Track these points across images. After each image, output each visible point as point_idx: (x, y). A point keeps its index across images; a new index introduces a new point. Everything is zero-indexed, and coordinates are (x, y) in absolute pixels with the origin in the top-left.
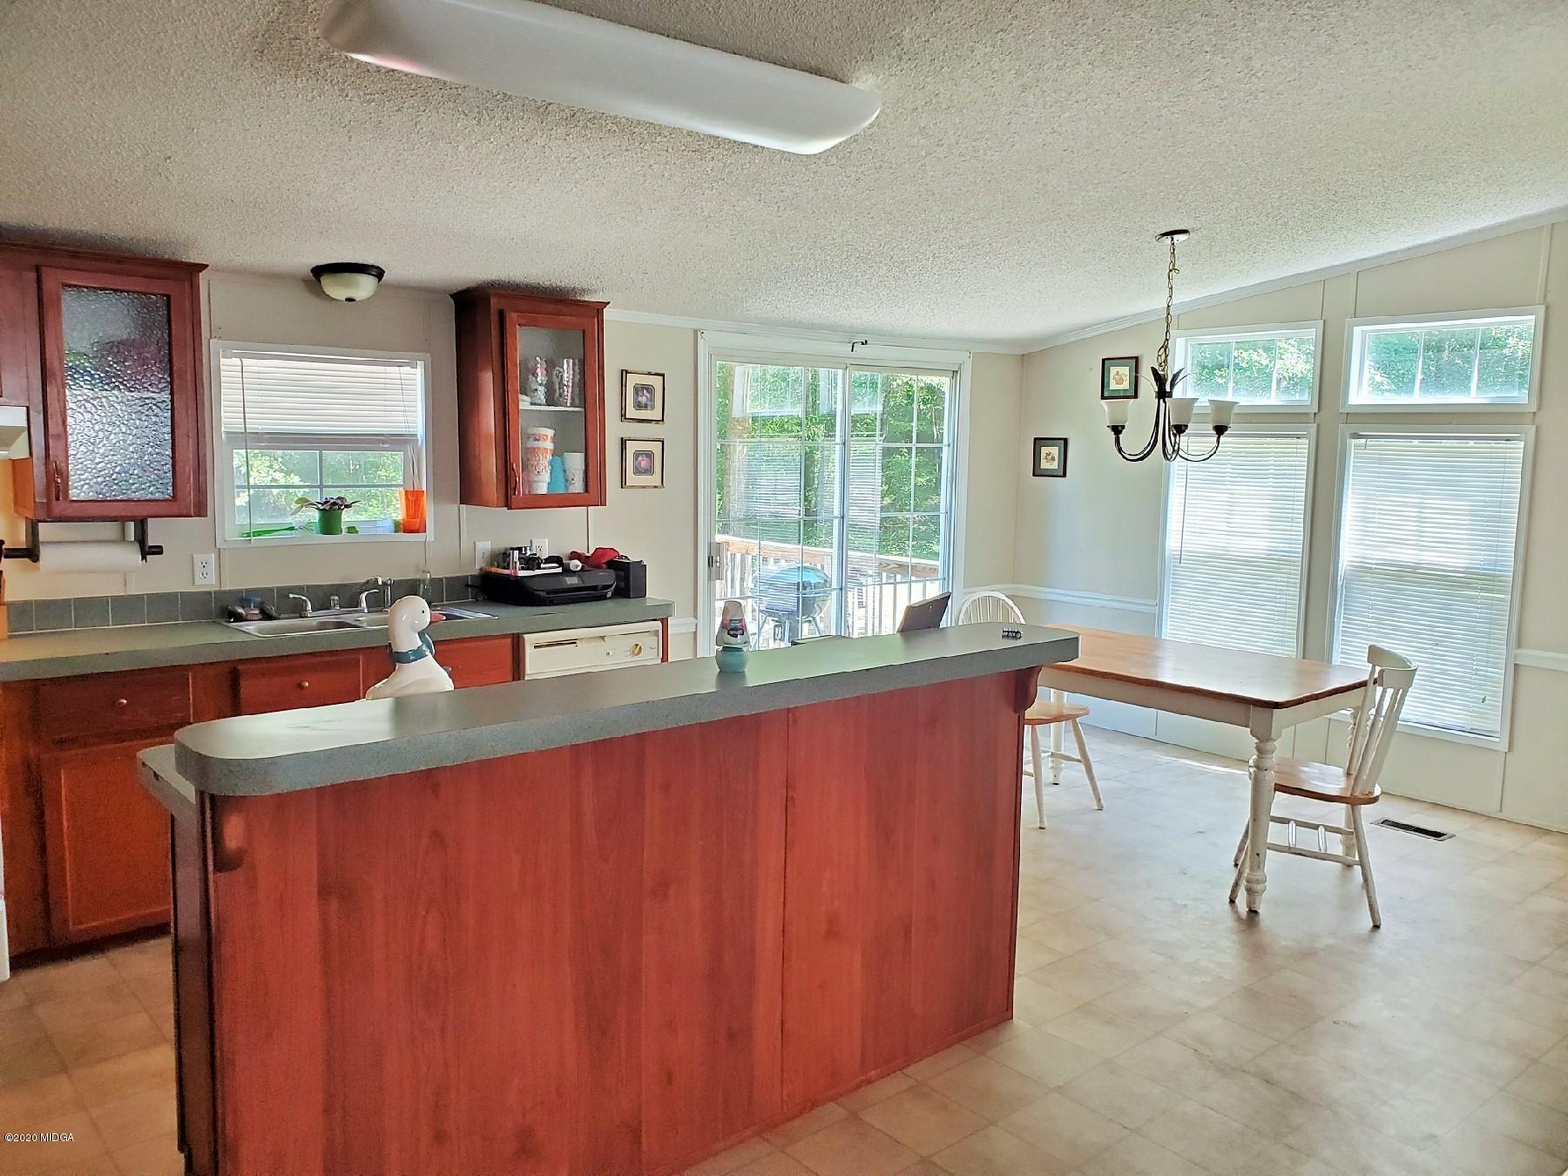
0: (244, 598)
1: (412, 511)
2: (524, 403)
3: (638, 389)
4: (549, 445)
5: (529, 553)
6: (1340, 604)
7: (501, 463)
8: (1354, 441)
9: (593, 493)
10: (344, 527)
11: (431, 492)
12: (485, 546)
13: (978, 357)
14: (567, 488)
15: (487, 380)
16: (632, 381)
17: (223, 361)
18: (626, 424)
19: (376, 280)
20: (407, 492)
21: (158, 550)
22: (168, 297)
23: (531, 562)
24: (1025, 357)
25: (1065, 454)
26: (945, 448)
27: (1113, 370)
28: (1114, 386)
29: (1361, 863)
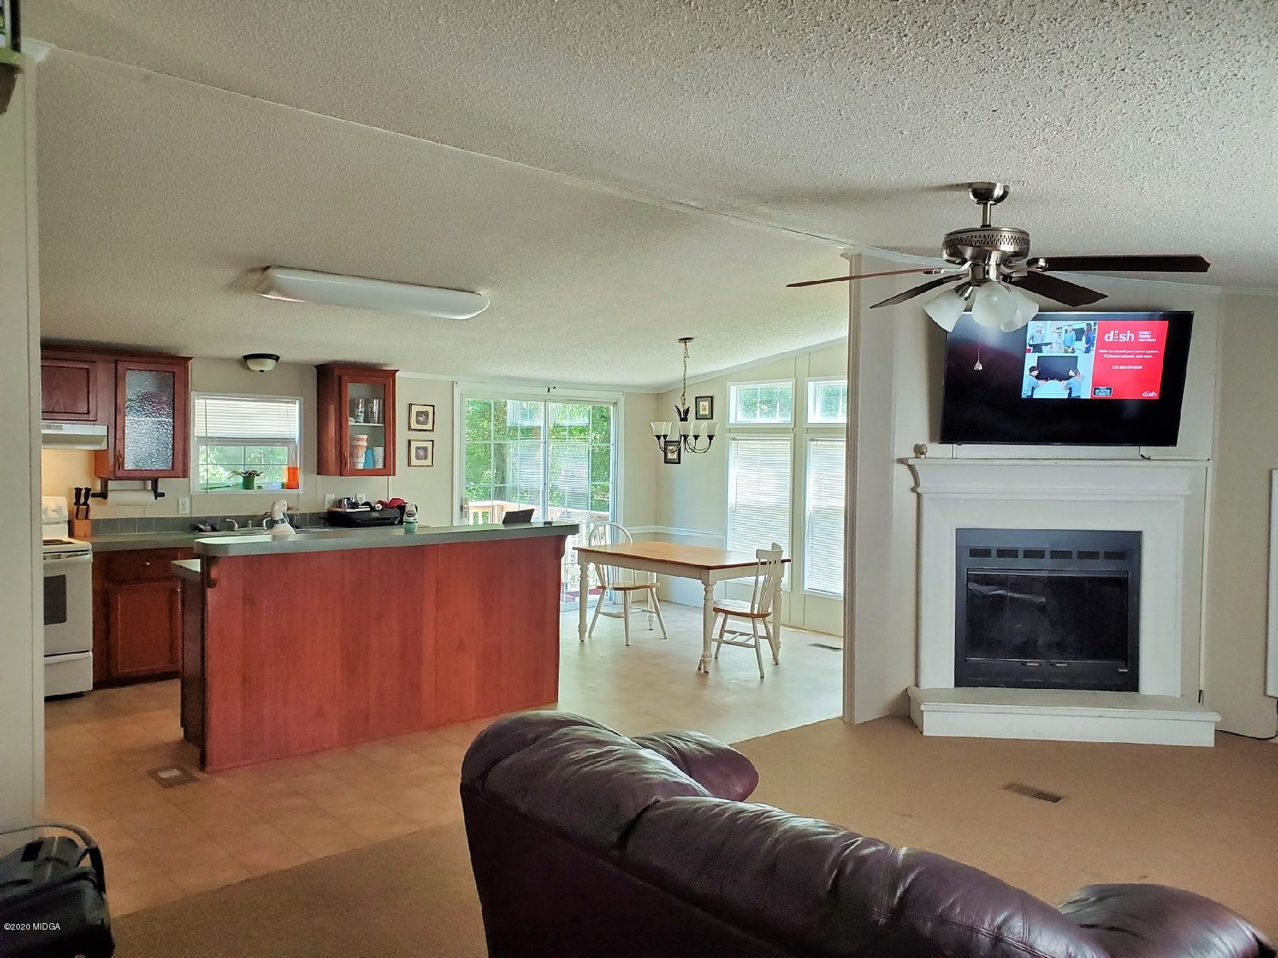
0: (204, 521)
1: (291, 478)
2: (352, 422)
3: (419, 414)
4: (365, 444)
5: (354, 501)
6: (808, 530)
7: (338, 453)
8: (812, 443)
9: (388, 468)
10: (255, 486)
11: (302, 468)
12: (331, 497)
13: (627, 395)
14: (374, 465)
15: (332, 410)
16: (415, 409)
17: (196, 400)
18: (410, 432)
19: (274, 361)
20: (289, 468)
21: (163, 495)
22: (174, 373)
23: (355, 505)
24: (659, 396)
25: (680, 450)
26: (611, 446)
27: (701, 403)
28: (702, 412)
29: (756, 646)
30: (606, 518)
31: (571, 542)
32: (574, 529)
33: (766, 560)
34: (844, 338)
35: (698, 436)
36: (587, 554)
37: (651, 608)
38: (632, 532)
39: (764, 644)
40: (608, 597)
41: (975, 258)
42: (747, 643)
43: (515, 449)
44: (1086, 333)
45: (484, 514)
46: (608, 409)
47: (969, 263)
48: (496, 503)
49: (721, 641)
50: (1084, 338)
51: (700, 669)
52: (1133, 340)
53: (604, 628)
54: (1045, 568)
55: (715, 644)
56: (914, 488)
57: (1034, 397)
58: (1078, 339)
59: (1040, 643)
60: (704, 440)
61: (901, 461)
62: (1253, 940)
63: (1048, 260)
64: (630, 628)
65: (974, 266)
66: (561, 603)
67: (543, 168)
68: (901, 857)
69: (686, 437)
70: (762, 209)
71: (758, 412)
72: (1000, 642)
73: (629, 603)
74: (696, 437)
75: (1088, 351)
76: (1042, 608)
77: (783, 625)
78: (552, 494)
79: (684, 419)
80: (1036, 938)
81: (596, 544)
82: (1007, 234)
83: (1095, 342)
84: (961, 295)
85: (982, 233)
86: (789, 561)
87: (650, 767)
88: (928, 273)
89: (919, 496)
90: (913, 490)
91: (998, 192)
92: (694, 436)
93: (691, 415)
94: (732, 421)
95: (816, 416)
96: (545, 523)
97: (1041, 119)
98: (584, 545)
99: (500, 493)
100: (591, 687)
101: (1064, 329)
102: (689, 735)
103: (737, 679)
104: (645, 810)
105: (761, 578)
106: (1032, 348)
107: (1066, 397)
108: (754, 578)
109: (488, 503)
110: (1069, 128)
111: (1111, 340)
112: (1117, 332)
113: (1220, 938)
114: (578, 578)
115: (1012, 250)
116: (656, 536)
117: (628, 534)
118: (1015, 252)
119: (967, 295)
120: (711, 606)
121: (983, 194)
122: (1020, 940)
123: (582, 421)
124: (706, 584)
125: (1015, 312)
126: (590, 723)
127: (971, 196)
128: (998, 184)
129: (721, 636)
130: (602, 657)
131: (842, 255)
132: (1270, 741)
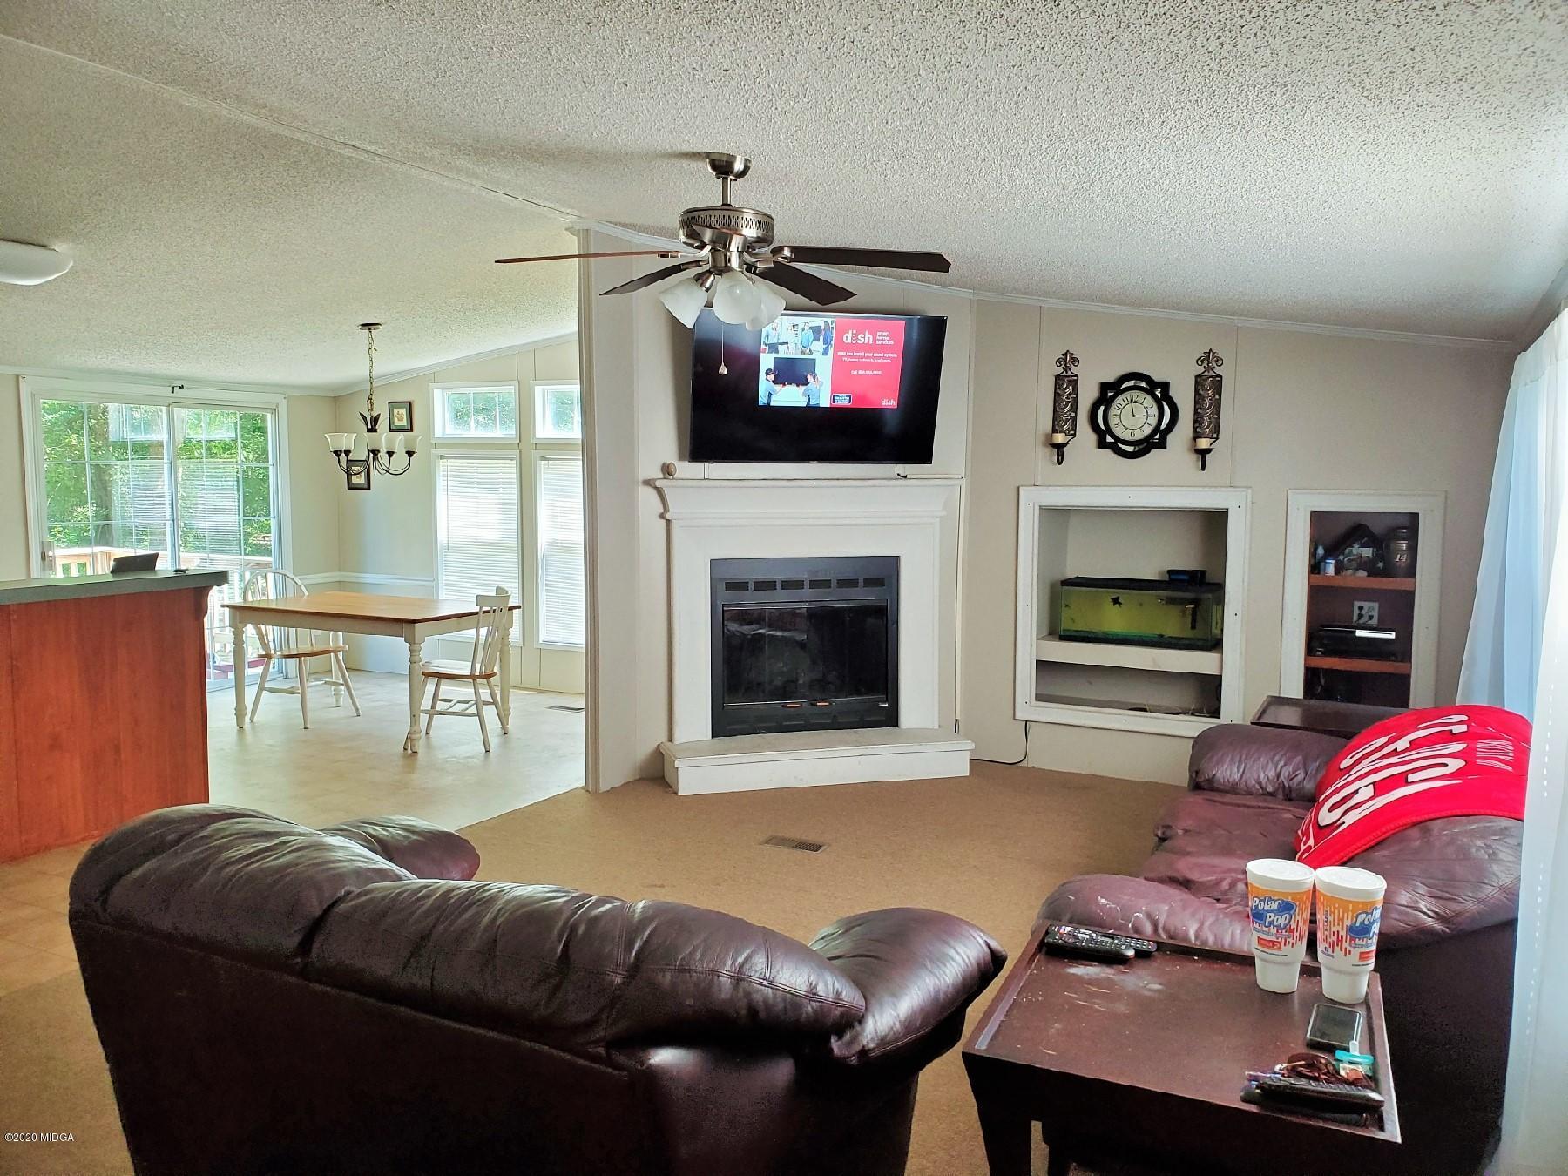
8: (542, 462)
24: (336, 400)
25: (369, 469)
26: (271, 468)
27: (396, 410)
28: (397, 423)
29: (479, 715)
30: (267, 565)
31: (217, 598)
32: (221, 578)
33: (489, 608)
34: (574, 333)
35: (393, 453)
36: (243, 614)
37: (337, 678)
38: (307, 582)
39: (490, 713)
40: (276, 669)
41: (714, 243)
42: (467, 711)
43: (122, 474)
44: (823, 332)
45: (82, 566)
46: (264, 420)
47: (708, 248)
48: (98, 549)
49: (432, 713)
50: (821, 338)
51: (405, 749)
52: (871, 342)
53: (271, 709)
54: (804, 599)
55: (424, 718)
56: (662, 513)
57: (772, 404)
58: (816, 339)
59: (801, 682)
60: (400, 459)
61: (647, 483)
62: (987, 950)
63: (794, 249)
64: (309, 705)
65: (714, 251)
66: (207, 680)
67: (147, 78)
68: (639, 911)
69: (375, 453)
70: (462, 162)
71: (473, 424)
72: (759, 684)
73: (305, 675)
74: (390, 454)
75: (825, 353)
76: (802, 645)
77: (514, 687)
78: (187, 536)
79: (373, 430)
80: (778, 972)
81: (253, 600)
82: (749, 217)
83: (833, 343)
84: (702, 285)
85: (722, 213)
86: (519, 607)
87: (339, 855)
88: (663, 256)
89: (668, 522)
90: (662, 516)
91: (738, 166)
92: (388, 452)
93: (383, 425)
94: (438, 433)
95: (545, 429)
96: (176, 571)
97: (777, 86)
98: (238, 601)
99: (104, 536)
100: (257, 784)
101: (800, 327)
102: (390, 819)
103: (455, 757)
104: (335, 902)
105: (483, 631)
106: (767, 348)
107: (804, 404)
108: (473, 631)
109: (87, 550)
110: (805, 100)
111: (849, 341)
112: (854, 332)
113: (956, 951)
114: (230, 647)
115: (755, 236)
116: (341, 585)
117: (299, 582)
118: (758, 237)
119: (708, 285)
120: (419, 669)
121: (723, 167)
122: (762, 976)
123: (224, 431)
124: (411, 641)
125: (760, 307)
126: (255, 814)
127: (709, 168)
128: (739, 158)
129: (433, 707)
130: (271, 745)
131: (566, 229)
132: (1020, 764)
